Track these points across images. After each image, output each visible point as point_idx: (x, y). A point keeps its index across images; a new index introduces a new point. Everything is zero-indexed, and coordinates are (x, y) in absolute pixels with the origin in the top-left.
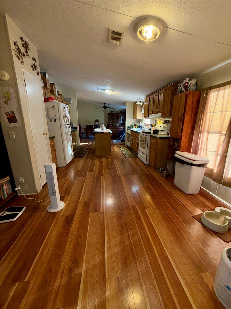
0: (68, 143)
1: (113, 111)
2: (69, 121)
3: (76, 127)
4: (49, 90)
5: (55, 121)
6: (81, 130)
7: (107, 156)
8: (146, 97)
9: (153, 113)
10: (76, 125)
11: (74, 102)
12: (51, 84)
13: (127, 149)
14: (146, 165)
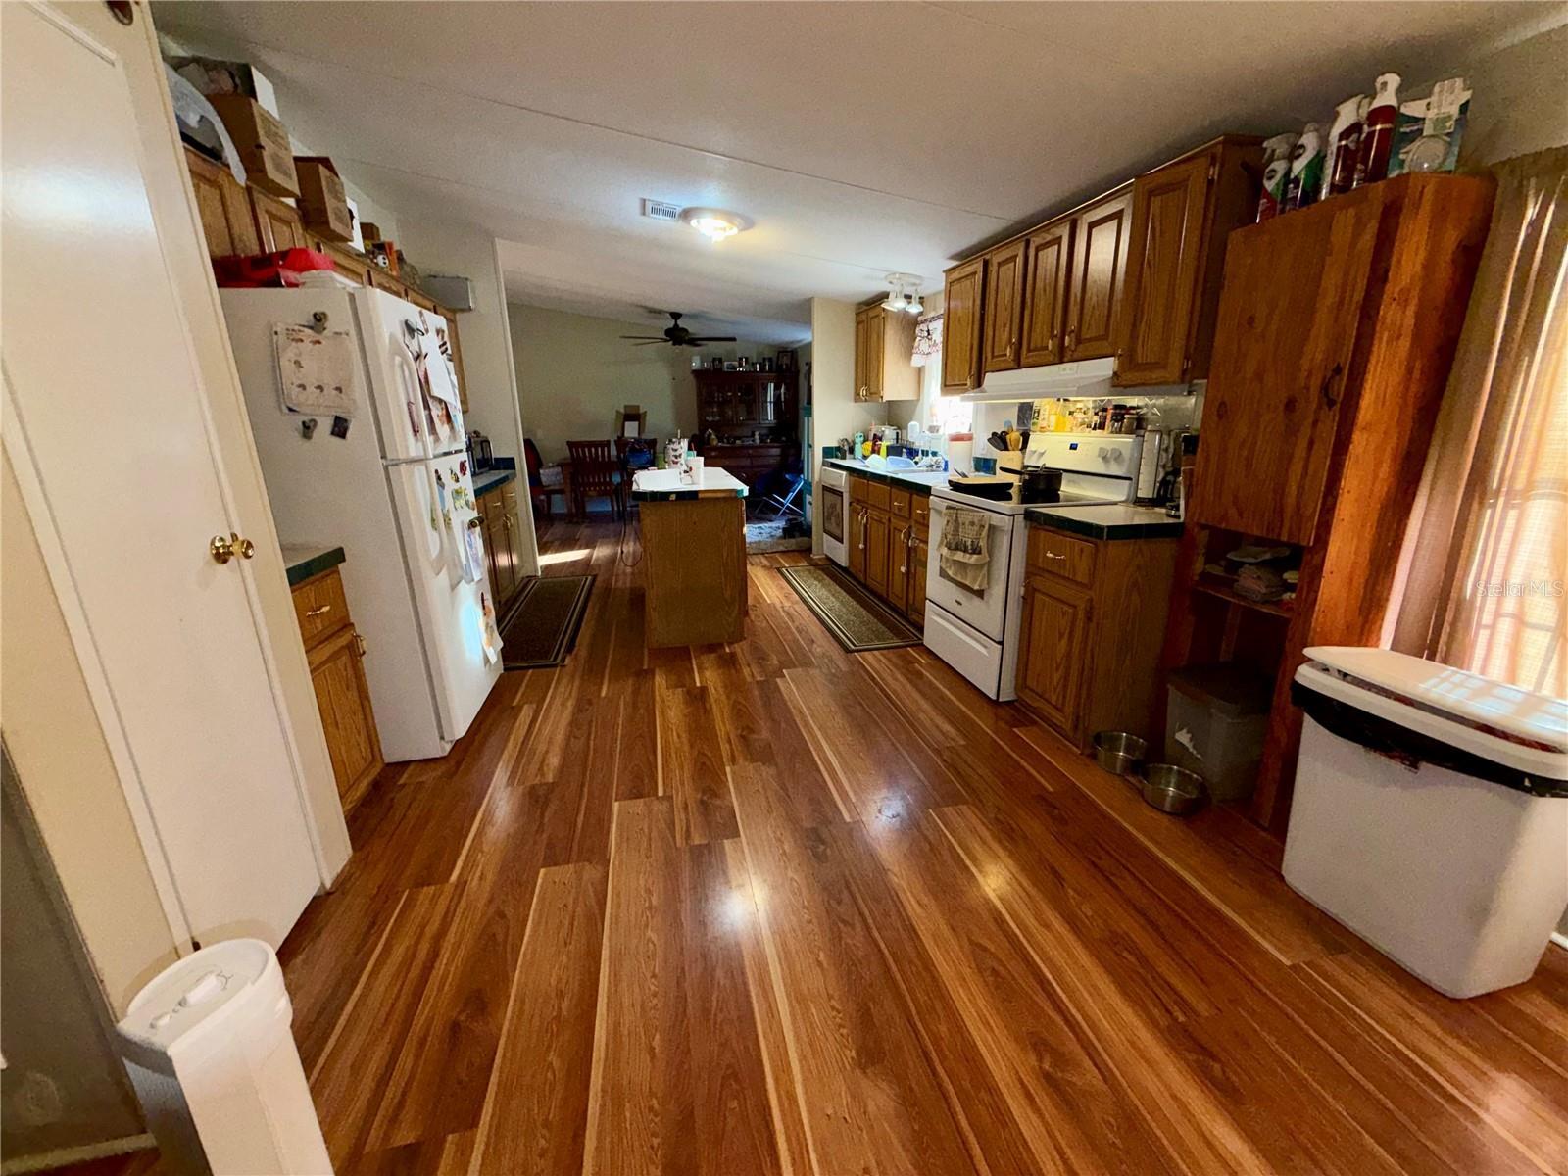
0: (453, 587)
1: (720, 360)
2: (452, 428)
3: (512, 459)
4: (291, 202)
5: (340, 428)
6: (541, 472)
7: (721, 645)
8: (955, 263)
9: (1023, 361)
10: (508, 444)
11: (488, 302)
12: (297, 159)
13: (828, 580)
14: (996, 703)
